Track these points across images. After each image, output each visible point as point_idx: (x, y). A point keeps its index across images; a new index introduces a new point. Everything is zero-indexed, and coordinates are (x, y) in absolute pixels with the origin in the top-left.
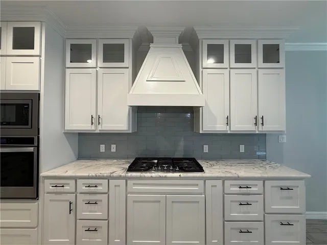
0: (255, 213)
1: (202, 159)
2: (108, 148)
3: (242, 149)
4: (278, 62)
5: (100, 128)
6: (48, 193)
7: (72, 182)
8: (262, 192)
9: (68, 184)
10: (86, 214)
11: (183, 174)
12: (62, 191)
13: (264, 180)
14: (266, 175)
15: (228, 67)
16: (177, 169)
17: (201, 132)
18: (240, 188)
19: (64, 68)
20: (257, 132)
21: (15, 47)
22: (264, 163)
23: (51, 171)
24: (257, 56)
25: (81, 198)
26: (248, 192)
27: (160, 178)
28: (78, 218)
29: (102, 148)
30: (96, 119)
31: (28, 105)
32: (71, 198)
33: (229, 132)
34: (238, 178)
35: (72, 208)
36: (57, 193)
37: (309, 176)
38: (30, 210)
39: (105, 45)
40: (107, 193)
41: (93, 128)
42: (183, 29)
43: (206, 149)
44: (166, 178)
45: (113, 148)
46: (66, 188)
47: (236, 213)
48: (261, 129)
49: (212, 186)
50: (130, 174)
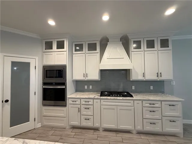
0: (157, 116)
1: (132, 92)
2: (88, 87)
3: (152, 88)
4: (168, 47)
5: (87, 78)
6: (70, 104)
7: (79, 100)
8: (160, 106)
9: (78, 101)
10: (85, 113)
11: (124, 98)
12: (76, 103)
13: (161, 101)
14: (162, 99)
15: (143, 50)
16: (121, 96)
17: (131, 80)
18: (150, 104)
19: (72, 54)
20: (158, 80)
21: (57, 48)
22: (163, 95)
23: (71, 96)
24: (157, 45)
25: (82, 106)
26: (154, 106)
27: (114, 99)
28: (82, 114)
29: (86, 87)
30: (86, 75)
31: (62, 70)
32: (79, 106)
33: (144, 80)
34: (149, 100)
35: (79, 110)
36: (73, 104)
37: (183, 100)
38: (64, 110)
39: (88, 44)
40: (93, 105)
41: (84, 78)
42: (122, 35)
43: (133, 88)
44: (117, 99)
45: (91, 87)
46: (77, 102)
47: (148, 115)
48: (160, 79)
49: (137, 103)
50: (102, 97)
